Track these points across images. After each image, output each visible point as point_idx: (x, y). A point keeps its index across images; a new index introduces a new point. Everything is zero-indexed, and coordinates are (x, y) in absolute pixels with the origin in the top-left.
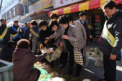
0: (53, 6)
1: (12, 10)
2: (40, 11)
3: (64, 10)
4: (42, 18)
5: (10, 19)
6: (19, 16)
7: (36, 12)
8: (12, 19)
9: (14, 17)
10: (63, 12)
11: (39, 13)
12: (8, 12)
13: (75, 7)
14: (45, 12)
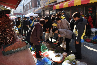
0: (57, 1)
1: (29, 3)
2: (48, 6)
3: (64, 5)
4: (50, 9)
5: (28, 10)
6: (34, 8)
7: (45, 6)
8: (30, 10)
9: (31, 9)
10: (63, 6)
11: (46, 7)
12: (27, 5)
13: (71, 2)
14: (51, 6)
